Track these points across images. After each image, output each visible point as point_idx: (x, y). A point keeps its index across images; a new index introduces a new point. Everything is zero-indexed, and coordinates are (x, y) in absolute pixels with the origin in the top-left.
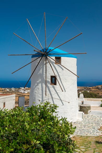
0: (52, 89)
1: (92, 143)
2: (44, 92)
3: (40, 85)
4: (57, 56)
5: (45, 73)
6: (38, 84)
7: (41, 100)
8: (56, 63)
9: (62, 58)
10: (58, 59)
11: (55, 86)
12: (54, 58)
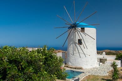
0: (79, 47)
1: (99, 79)
2: (74, 49)
3: (72, 45)
4: (82, 27)
5: (74, 38)
6: (71, 44)
7: (72, 53)
8: (81, 32)
9: (85, 28)
10: (83, 29)
11: (81, 45)
12: (80, 28)
